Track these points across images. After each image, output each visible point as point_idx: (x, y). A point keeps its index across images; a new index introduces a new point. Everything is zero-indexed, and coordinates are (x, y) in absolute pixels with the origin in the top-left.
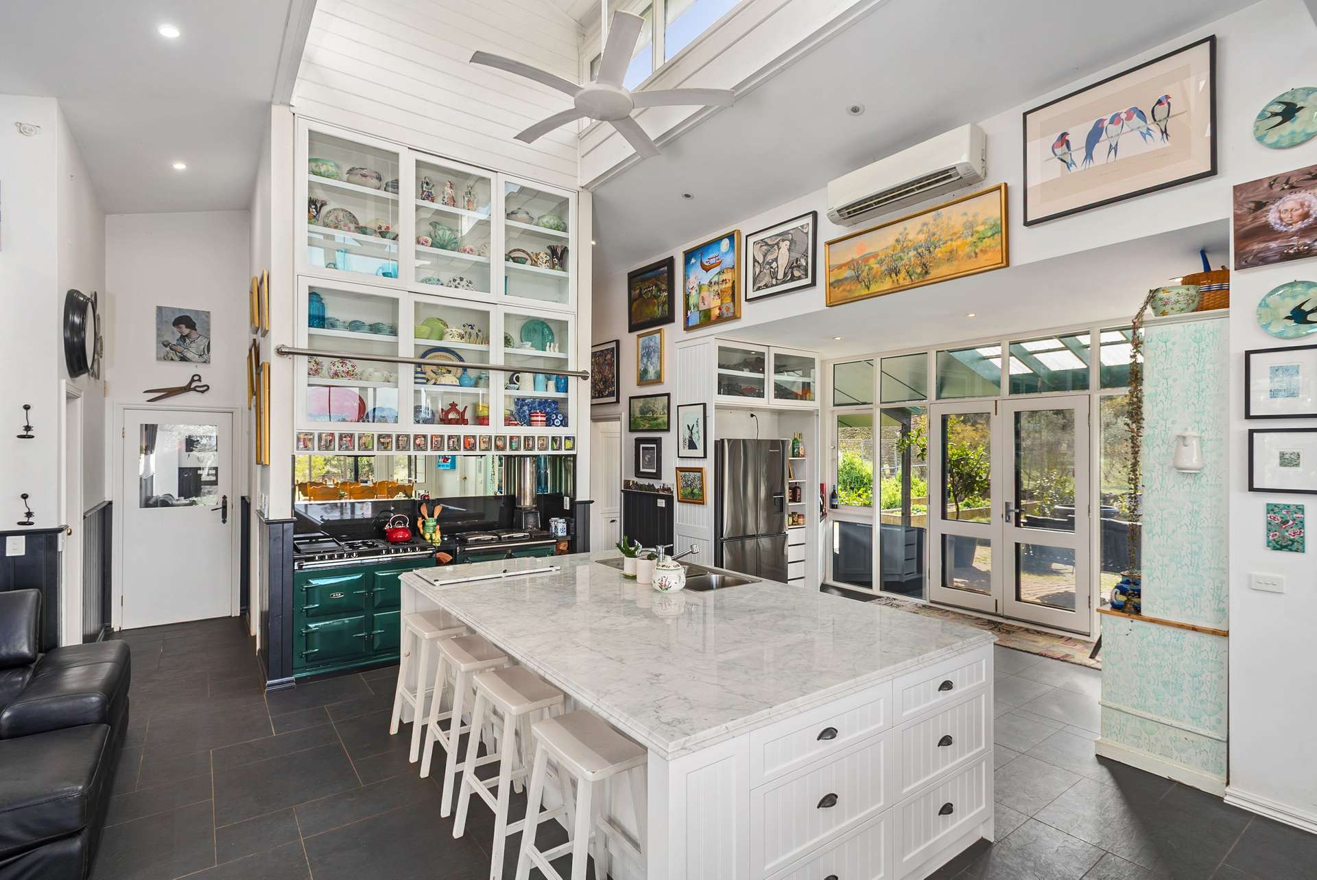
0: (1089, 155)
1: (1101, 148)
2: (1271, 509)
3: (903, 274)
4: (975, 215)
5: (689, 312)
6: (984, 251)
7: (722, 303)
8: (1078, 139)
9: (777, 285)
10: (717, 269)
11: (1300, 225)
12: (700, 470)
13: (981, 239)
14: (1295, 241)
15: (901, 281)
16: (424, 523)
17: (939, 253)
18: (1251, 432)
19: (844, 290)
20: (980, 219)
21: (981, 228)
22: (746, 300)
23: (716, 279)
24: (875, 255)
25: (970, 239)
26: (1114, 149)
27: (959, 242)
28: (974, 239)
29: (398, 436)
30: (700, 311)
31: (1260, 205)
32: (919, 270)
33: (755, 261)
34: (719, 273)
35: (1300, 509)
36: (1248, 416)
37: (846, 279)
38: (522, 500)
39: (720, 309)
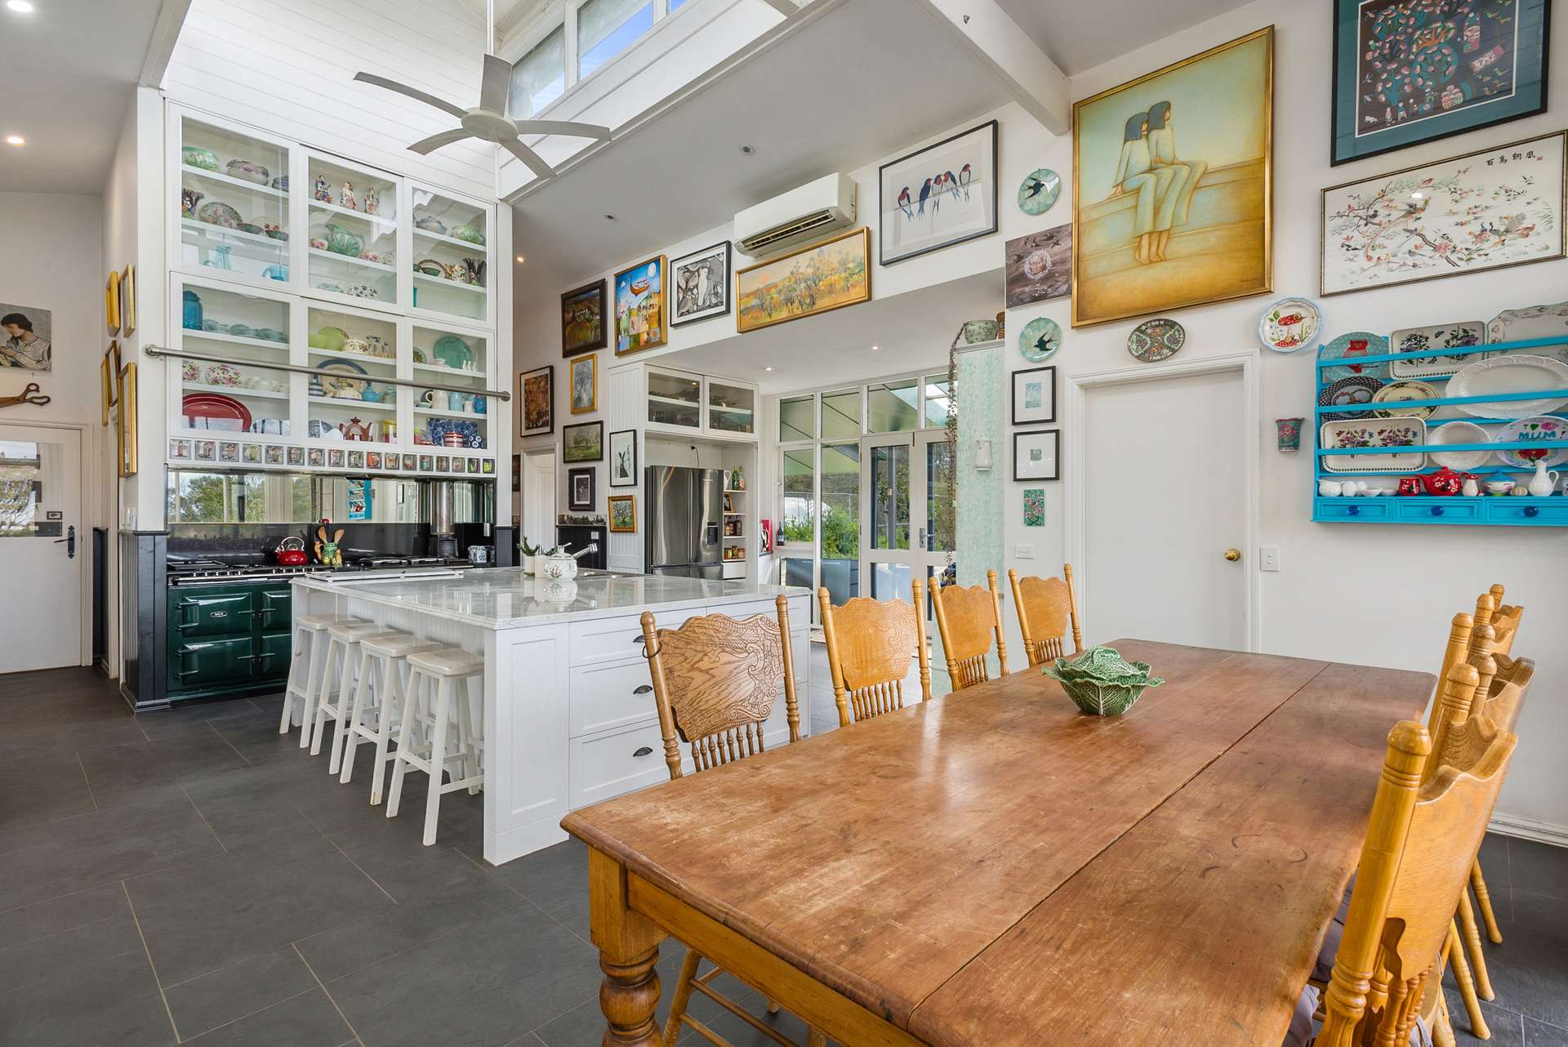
0: (921, 209)
1: (928, 202)
2: (1027, 493)
3: (796, 304)
4: (847, 254)
5: (620, 337)
6: (854, 286)
7: (650, 329)
8: (915, 194)
9: (698, 311)
10: (645, 294)
11: (1041, 275)
12: (630, 498)
13: (852, 275)
14: (1039, 287)
15: (795, 310)
16: (322, 548)
17: (822, 285)
18: (1016, 435)
19: (752, 317)
20: (851, 258)
21: (851, 265)
22: (671, 326)
23: (644, 304)
24: (775, 286)
25: (843, 275)
26: (937, 204)
27: (836, 277)
28: (846, 275)
29: (290, 449)
30: (630, 336)
31: (1020, 258)
32: (808, 301)
33: (679, 286)
34: (647, 298)
35: (1042, 492)
36: (1014, 423)
37: (753, 307)
38: (438, 528)
39: (648, 334)
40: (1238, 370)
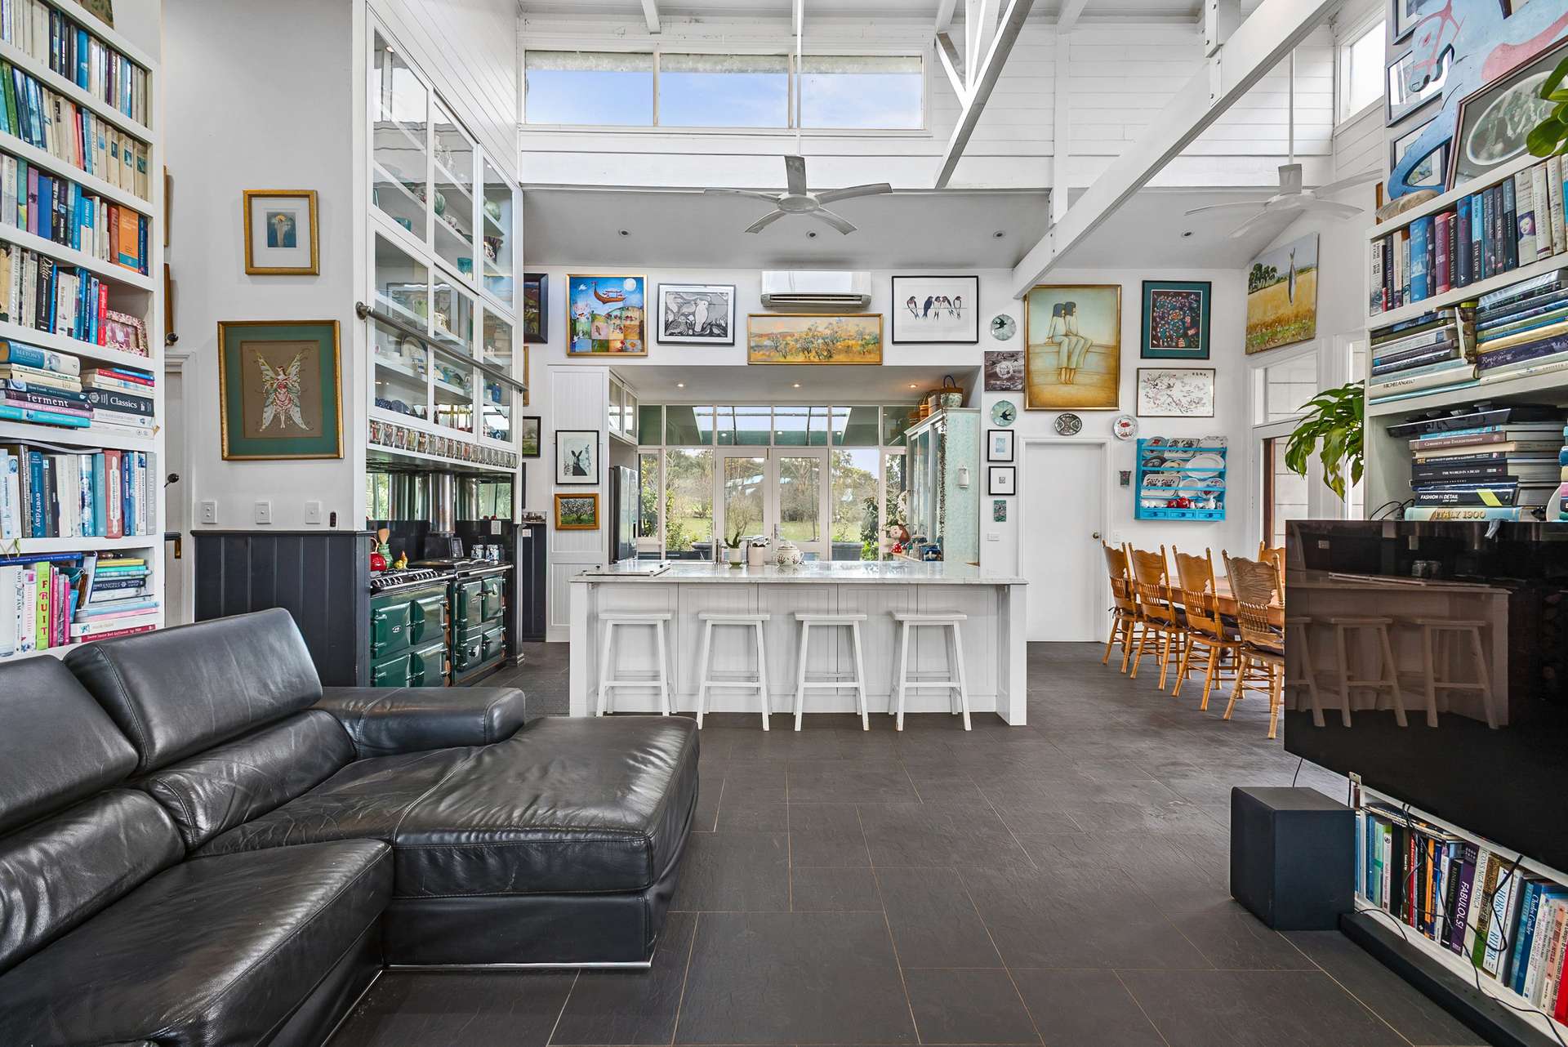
0: (925, 314)
1: (931, 312)
2: (996, 502)
3: (814, 353)
4: (864, 328)
6: (869, 352)
7: (625, 338)
8: (921, 303)
9: (693, 335)
10: (620, 305)
11: (1006, 376)
12: (594, 497)
13: (867, 344)
14: (1006, 383)
15: (812, 358)
17: (839, 345)
18: (990, 468)
19: (763, 354)
20: (867, 331)
21: (867, 337)
22: (657, 342)
23: (618, 313)
24: (792, 335)
25: (860, 342)
26: (937, 314)
27: (853, 342)
28: (863, 342)
31: (994, 363)
32: (825, 354)
33: (667, 308)
34: (621, 309)
35: (1005, 502)
36: (988, 460)
37: (766, 346)
39: (622, 343)
40: (1101, 445)
